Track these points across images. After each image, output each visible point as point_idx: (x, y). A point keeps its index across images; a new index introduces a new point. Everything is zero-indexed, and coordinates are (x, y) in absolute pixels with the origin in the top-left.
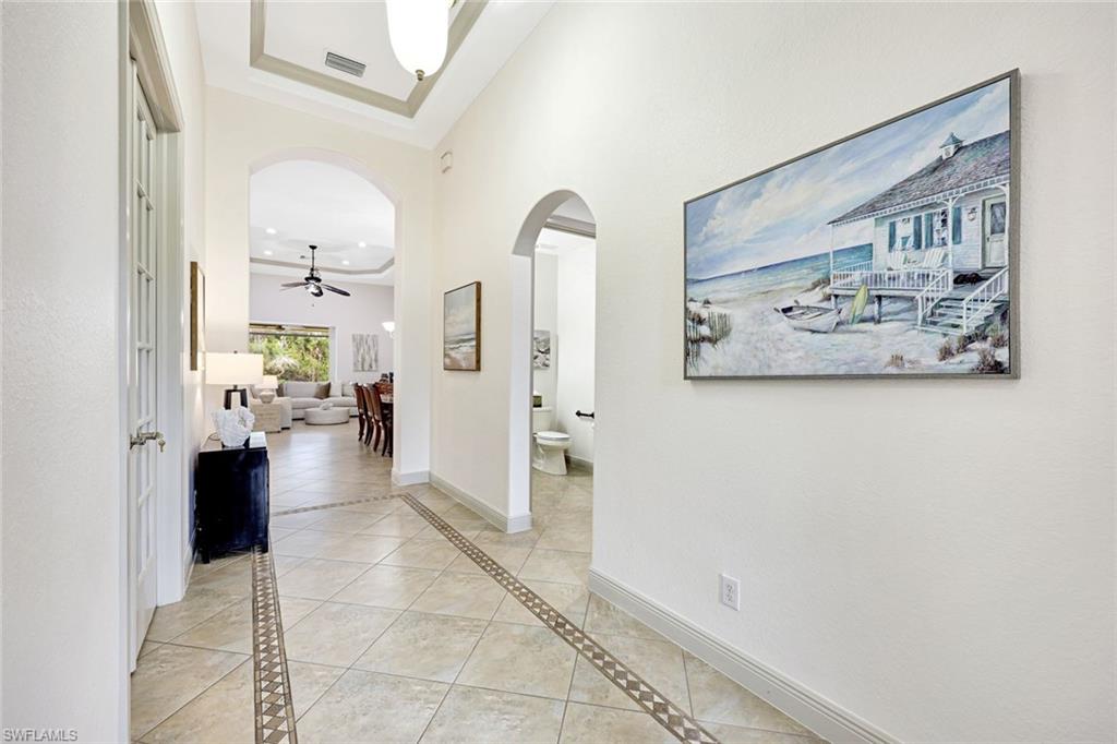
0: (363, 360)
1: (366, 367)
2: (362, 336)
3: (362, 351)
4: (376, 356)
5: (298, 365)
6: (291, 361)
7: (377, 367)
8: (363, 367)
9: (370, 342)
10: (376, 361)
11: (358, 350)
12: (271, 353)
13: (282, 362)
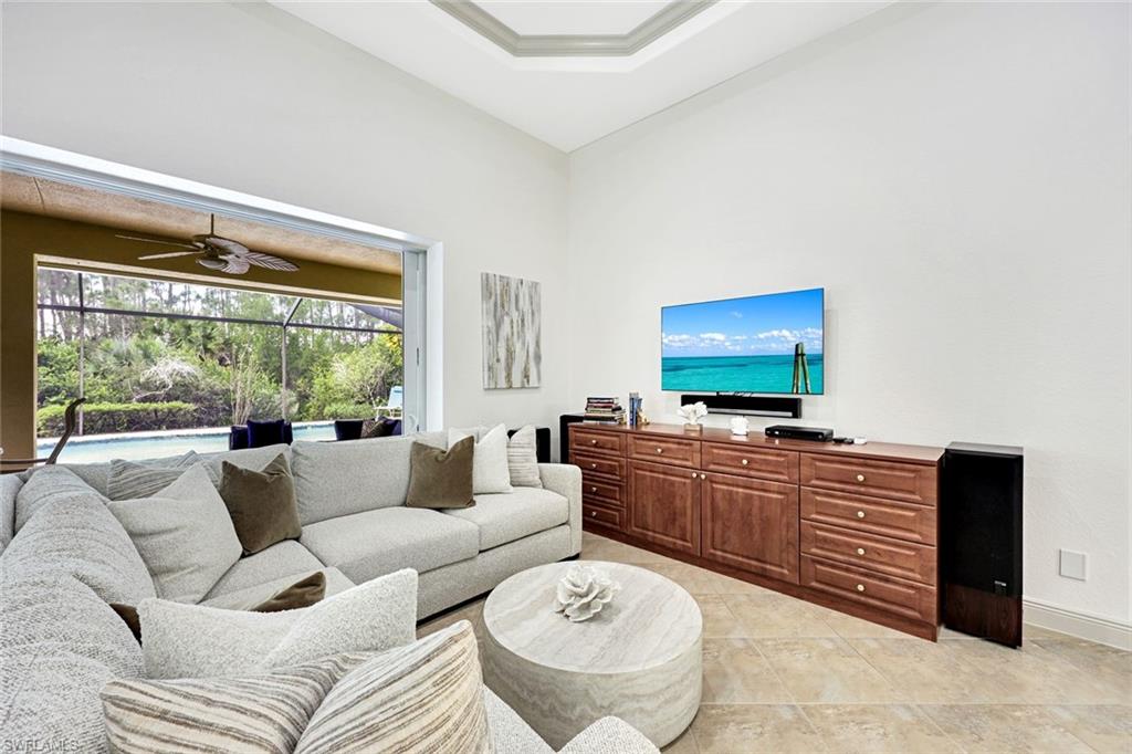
0: (510, 354)
1: (517, 379)
2: (504, 279)
3: (506, 329)
4: (538, 344)
5: (200, 374)
6: (187, 368)
7: (539, 379)
8: (509, 376)
9: (524, 304)
10: (538, 358)
11: (498, 326)
12: (147, 356)
13: (169, 369)
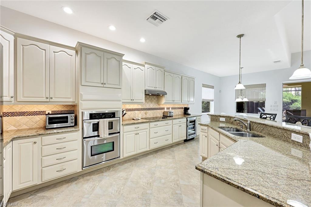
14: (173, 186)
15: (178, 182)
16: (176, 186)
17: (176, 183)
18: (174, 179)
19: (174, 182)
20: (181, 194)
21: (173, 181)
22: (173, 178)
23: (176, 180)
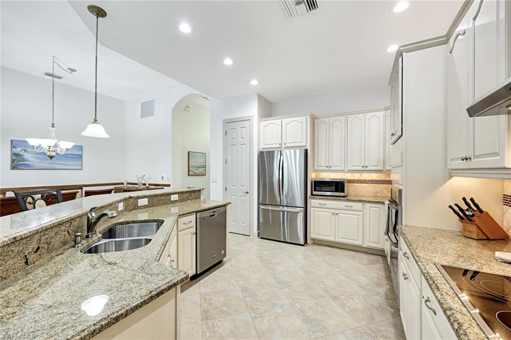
14: (258, 305)
15: (252, 315)
16: (254, 307)
17: (256, 312)
18: (262, 320)
19: (261, 313)
20: (244, 297)
21: (262, 315)
22: (265, 321)
23: (257, 318)
